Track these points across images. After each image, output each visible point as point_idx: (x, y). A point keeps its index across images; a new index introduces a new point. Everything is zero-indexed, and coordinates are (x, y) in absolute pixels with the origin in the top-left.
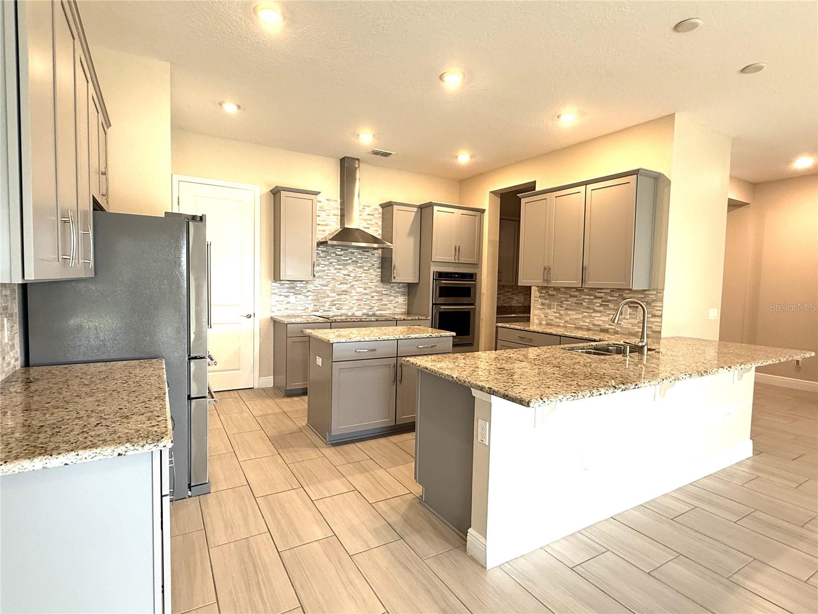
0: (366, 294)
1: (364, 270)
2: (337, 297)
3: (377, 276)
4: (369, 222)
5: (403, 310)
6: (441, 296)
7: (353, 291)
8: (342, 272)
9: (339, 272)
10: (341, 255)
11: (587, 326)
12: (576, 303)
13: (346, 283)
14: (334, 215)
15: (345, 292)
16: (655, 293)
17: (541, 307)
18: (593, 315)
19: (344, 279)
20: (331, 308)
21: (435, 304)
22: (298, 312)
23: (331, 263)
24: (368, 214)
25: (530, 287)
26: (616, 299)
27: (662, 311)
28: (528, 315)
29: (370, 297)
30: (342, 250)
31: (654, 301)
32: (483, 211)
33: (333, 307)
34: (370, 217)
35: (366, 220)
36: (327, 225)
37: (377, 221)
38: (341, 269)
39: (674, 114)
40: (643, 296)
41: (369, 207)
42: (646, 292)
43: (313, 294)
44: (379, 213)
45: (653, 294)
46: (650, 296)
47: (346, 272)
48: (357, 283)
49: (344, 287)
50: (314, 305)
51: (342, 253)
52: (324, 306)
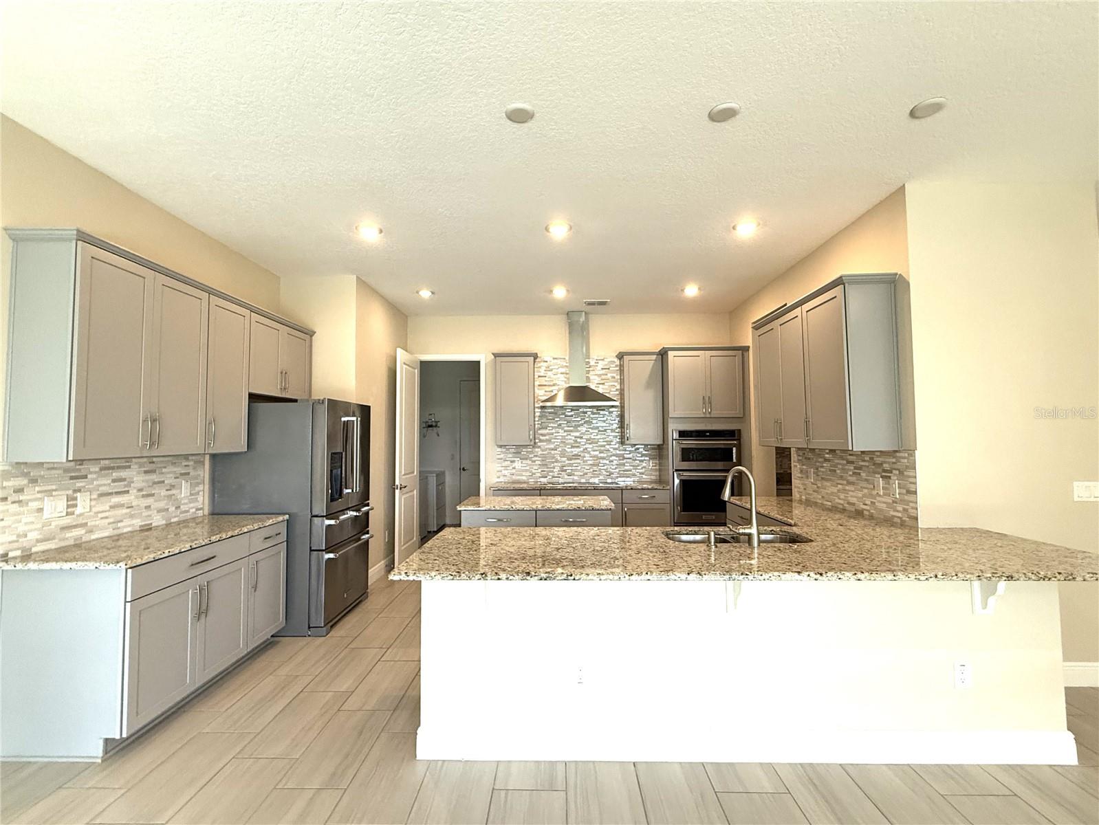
0: (603, 458)
1: (599, 431)
2: (567, 462)
3: (616, 437)
4: (603, 377)
5: (653, 477)
6: (684, 459)
7: (586, 455)
8: (572, 434)
9: (570, 435)
10: (572, 416)
11: (842, 505)
12: (830, 471)
13: (578, 447)
14: (562, 373)
15: (577, 456)
16: (906, 455)
17: (800, 475)
18: (847, 488)
19: (576, 441)
20: (561, 474)
21: (676, 470)
22: (524, 478)
23: (560, 425)
24: (602, 369)
25: (790, 448)
26: (867, 464)
27: (915, 483)
28: (788, 487)
29: (607, 462)
30: (572, 410)
31: (907, 467)
32: (746, 349)
33: (562, 473)
34: (604, 372)
35: (599, 376)
36: (554, 385)
37: (614, 375)
38: (571, 431)
39: (904, 185)
40: (894, 460)
41: (603, 360)
42: (898, 454)
43: (540, 459)
44: (616, 366)
45: (904, 458)
46: (903, 460)
47: (577, 434)
48: (591, 446)
49: (576, 451)
50: (542, 471)
51: (573, 413)
52: (553, 472)
